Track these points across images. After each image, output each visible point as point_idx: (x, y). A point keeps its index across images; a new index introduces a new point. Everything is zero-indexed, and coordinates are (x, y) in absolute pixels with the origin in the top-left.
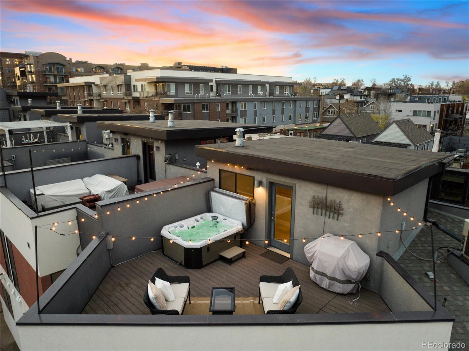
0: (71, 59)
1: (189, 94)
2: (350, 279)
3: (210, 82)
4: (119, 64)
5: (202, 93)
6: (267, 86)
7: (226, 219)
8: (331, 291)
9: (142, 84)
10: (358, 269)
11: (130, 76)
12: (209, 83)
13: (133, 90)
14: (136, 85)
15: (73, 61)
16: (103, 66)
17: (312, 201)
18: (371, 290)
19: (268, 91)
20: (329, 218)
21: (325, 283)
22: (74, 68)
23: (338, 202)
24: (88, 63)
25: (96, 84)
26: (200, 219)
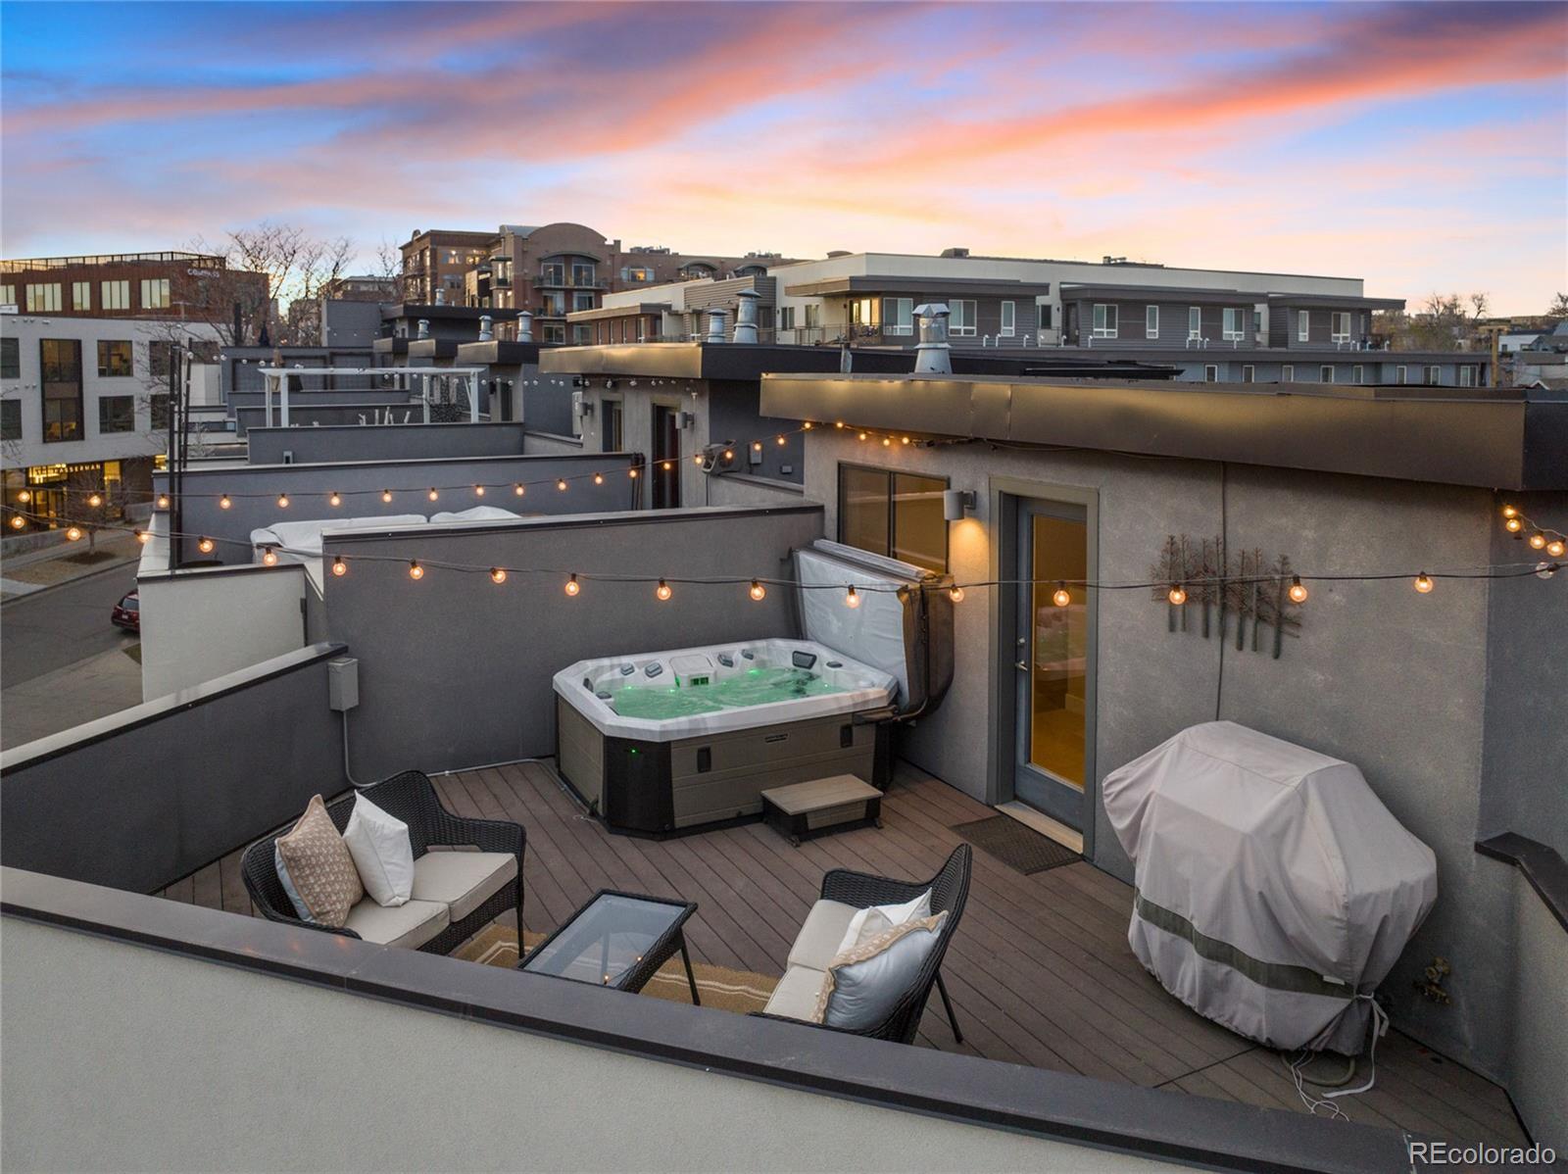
0: (617, 243)
1: (962, 334)
2: (1318, 970)
3: (1039, 295)
4: (760, 256)
5: (1008, 331)
6: (1261, 308)
7: (841, 662)
8: (1219, 1021)
9: (807, 304)
10: (1342, 901)
11: (774, 279)
12: (1034, 298)
13: (779, 324)
14: (792, 309)
15: (625, 249)
16: (712, 263)
17: (1164, 564)
18: (1464, 1060)
19: (1265, 326)
20: (1240, 647)
21: (1188, 974)
22: (625, 269)
23: (1274, 561)
24: (669, 256)
25: (673, 309)
26: (741, 658)
